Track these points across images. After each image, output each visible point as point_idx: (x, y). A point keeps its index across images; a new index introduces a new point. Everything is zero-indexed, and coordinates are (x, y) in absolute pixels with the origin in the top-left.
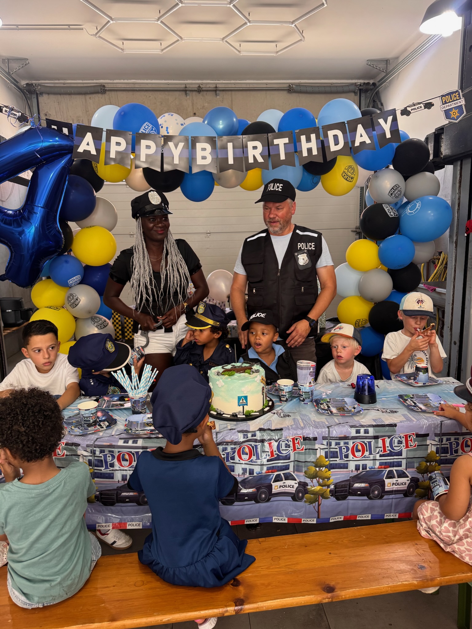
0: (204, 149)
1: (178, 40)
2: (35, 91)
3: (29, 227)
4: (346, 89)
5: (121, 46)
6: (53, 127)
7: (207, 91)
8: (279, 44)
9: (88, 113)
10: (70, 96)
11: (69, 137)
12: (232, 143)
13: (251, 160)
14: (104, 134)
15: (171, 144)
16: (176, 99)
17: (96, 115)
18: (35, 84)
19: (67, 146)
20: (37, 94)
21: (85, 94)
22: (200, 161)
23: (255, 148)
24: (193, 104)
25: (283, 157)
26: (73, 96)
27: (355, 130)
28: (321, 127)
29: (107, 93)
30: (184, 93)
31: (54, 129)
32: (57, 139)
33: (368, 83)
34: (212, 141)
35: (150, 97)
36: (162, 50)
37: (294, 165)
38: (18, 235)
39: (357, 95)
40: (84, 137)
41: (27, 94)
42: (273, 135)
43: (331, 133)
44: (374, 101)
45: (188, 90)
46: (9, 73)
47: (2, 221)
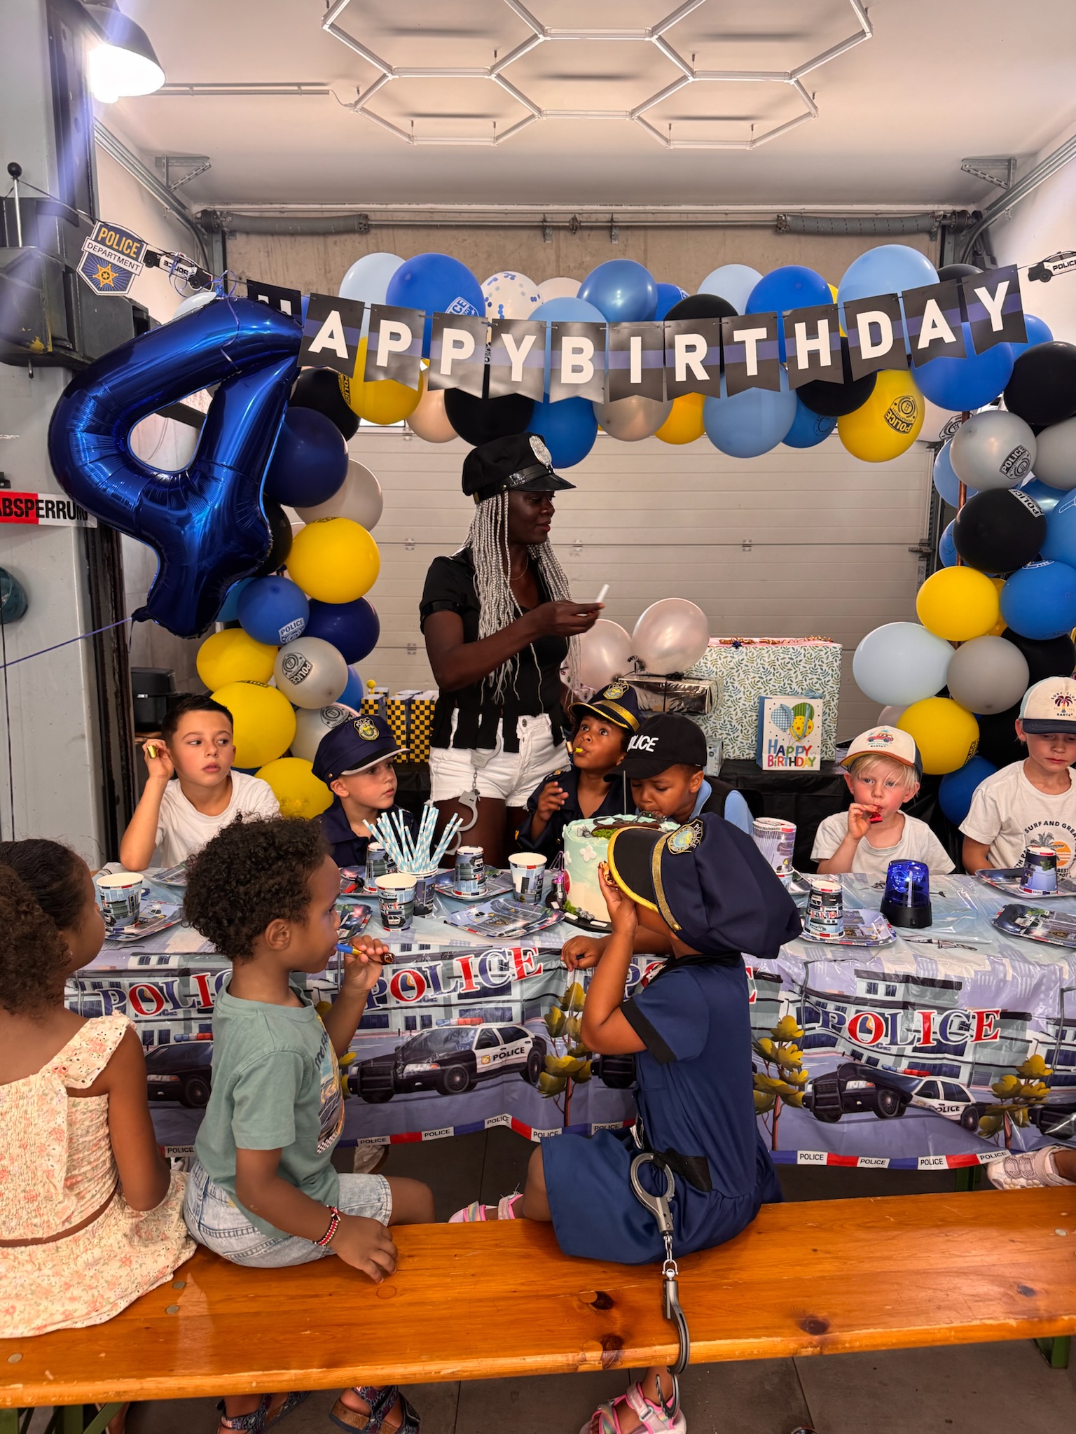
0: (578, 351)
1: (533, 116)
2: (220, 226)
3: (201, 510)
4: (909, 225)
5: (408, 130)
6: (261, 298)
7: (591, 228)
8: (757, 125)
9: (328, 275)
10: (293, 239)
11: (294, 319)
12: (639, 339)
13: (681, 376)
14: (367, 314)
15: (507, 338)
16: (521, 246)
17: (351, 275)
19: (289, 337)
20: (224, 234)
21: (326, 233)
22: (567, 376)
23: (691, 348)
24: (558, 257)
25: (752, 370)
26: (299, 238)
27: (921, 312)
28: (841, 306)
29: (373, 231)
30: (538, 233)
31: (263, 302)
32: (268, 323)
33: (964, 213)
34: (597, 333)
35: (464, 240)
36: (497, 138)
37: (776, 388)
38: (177, 524)
39: (936, 240)
40: (324, 321)
42: (733, 321)
43: (864, 319)
44: (976, 253)
45: (549, 226)
46: (167, 188)
47: (146, 493)
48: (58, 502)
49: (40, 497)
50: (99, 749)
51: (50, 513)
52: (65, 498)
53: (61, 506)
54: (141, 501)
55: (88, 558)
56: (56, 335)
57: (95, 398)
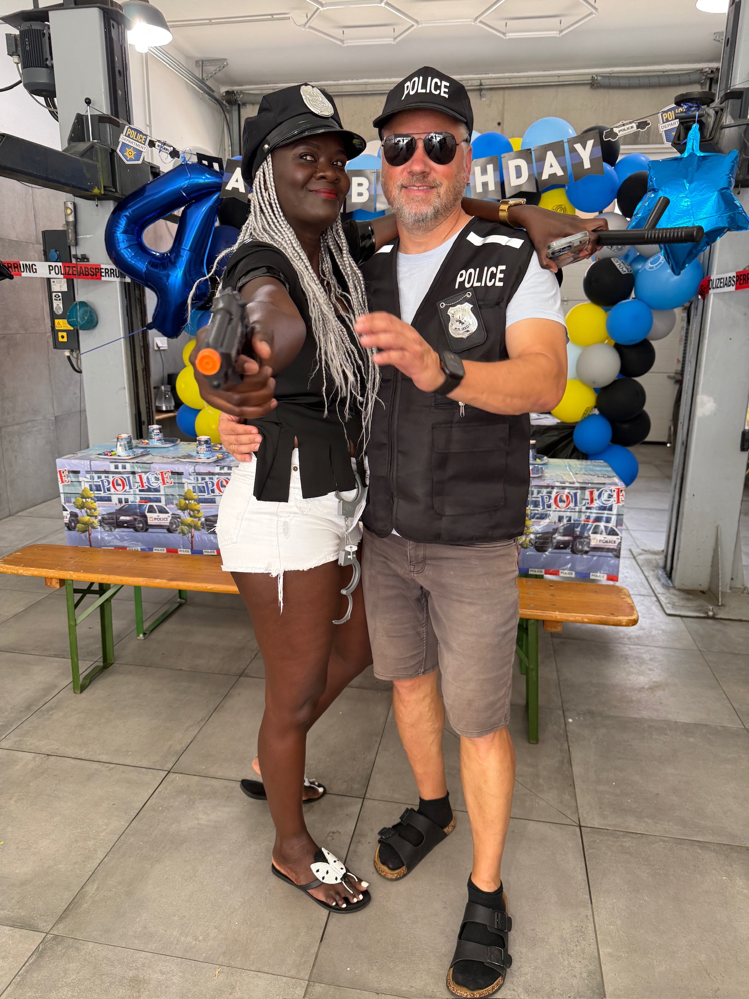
0: (360, 185)
2: (236, 100)
3: (175, 272)
5: (341, 37)
6: (204, 162)
8: (564, 19)
11: (219, 173)
18: (237, 92)
19: (217, 182)
20: (239, 105)
22: (355, 198)
31: (204, 165)
32: (209, 176)
36: (396, 38)
38: (165, 279)
39: (705, 88)
40: (233, 173)
41: (226, 106)
43: (512, 164)
46: (202, 81)
47: (149, 263)
48: (111, 269)
49: (102, 266)
50: (133, 395)
51: (107, 274)
52: (114, 267)
53: (112, 271)
54: (147, 268)
55: (126, 297)
56: (106, 185)
57: (125, 216)
